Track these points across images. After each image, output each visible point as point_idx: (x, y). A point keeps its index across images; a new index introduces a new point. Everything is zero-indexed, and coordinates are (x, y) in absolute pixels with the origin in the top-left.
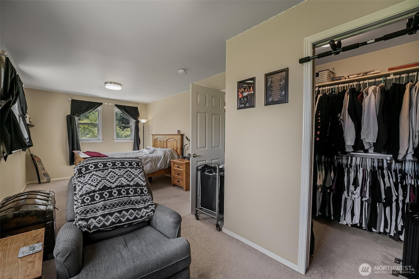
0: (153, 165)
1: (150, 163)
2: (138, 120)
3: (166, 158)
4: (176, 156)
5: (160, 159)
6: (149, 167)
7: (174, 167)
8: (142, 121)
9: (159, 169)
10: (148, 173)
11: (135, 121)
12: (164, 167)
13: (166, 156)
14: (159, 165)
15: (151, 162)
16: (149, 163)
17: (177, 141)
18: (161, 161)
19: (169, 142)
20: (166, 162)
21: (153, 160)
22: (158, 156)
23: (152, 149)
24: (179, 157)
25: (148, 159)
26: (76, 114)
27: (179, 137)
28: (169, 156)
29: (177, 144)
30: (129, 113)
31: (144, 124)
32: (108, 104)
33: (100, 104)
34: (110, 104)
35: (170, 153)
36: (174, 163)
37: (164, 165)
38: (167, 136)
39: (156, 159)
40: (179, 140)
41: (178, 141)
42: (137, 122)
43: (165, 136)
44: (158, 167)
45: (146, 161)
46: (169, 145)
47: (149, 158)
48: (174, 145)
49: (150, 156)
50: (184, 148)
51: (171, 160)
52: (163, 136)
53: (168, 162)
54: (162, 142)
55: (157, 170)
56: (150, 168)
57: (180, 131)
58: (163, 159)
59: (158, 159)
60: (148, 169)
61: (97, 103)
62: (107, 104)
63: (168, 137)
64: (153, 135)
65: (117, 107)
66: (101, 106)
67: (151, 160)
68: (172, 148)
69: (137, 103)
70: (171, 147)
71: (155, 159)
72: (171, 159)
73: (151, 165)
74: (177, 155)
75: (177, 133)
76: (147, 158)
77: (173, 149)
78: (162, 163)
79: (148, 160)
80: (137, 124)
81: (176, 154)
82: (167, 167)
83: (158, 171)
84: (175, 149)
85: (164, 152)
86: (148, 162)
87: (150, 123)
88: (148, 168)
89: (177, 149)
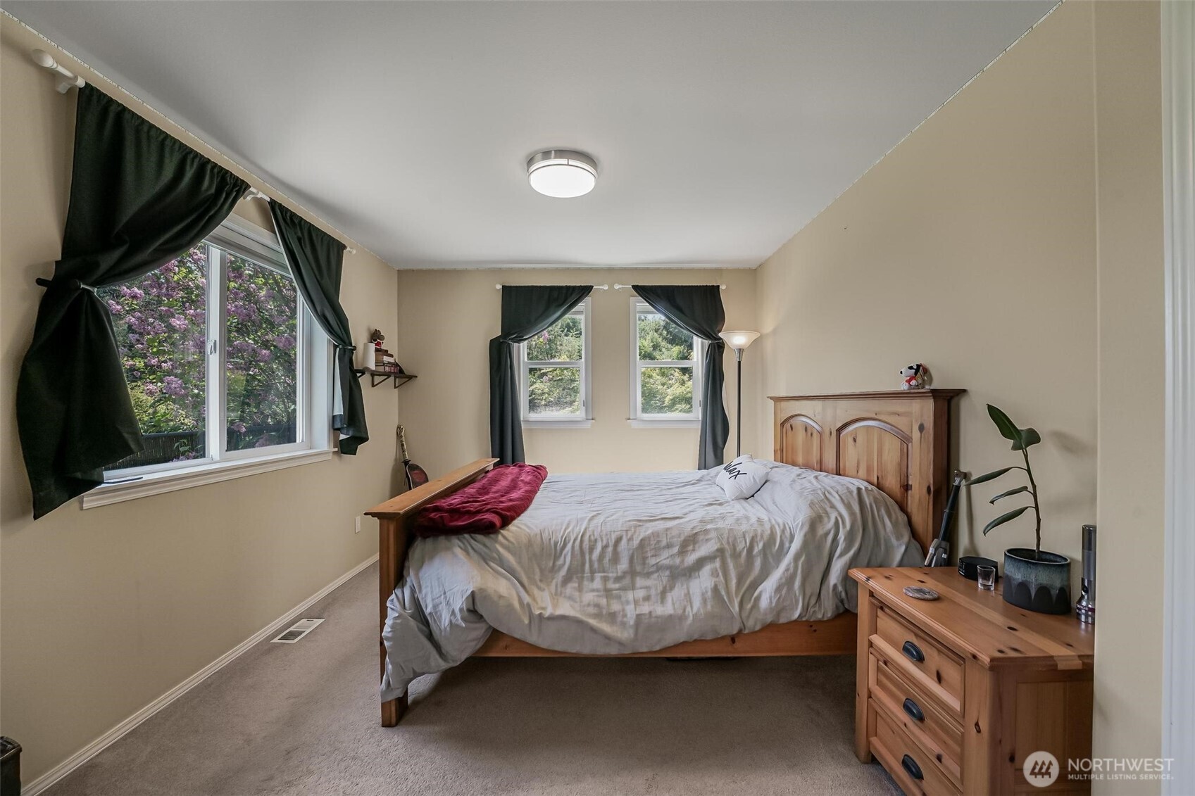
0: (728, 592)
1: (714, 573)
2: (721, 339)
3: (819, 547)
4: (899, 537)
5: (782, 552)
6: (704, 601)
7: (875, 630)
8: (735, 339)
9: (769, 619)
10: (696, 637)
11: (707, 342)
12: (806, 608)
13: (820, 532)
14: (767, 591)
15: (717, 563)
16: (707, 569)
17: (905, 440)
18: (787, 570)
19: (850, 440)
20: (817, 576)
21: (736, 556)
22: (772, 528)
23: (750, 475)
24: (925, 553)
25: (707, 540)
26: (513, 332)
27: (924, 410)
28: (842, 536)
29: (905, 455)
30: (687, 316)
31: (741, 351)
32: (611, 286)
33: (585, 291)
34: (617, 287)
35: (852, 514)
36: (880, 605)
37: (808, 593)
38: (843, 404)
39: (756, 550)
40: (921, 428)
41: (916, 435)
42: (716, 351)
43: (829, 403)
44: (764, 603)
45: (691, 558)
46: (851, 455)
47: (713, 535)
48: (886, 457)
49: (720, 524)
50: (958, 488)
51: (858, 574)
52: (818, 404)
53: (834, 577)
54: (816, 437)
55: (753, 624)
56: (709, 607)
57: (926, 371)
58: (797, 558)
59: (771, 549)
60: (695, 609)
61: (574, 288)
62: (606, 288)
63: (845, 411)
64: (777, 400)
65: (642, 297)
66: (588, 300)
67: (721, 551)
68: (869, 470)
69: (719, 271)
70: (862, 472)
71: (750, 549)
72: (853, 563)
73: (715, 589)
74: (906, 536)
75: (904, 387)
76: (701, 537)
77: (879, 486)
78: (788, 581)
79: (704, 550)
80: (717, 360)
81: (895, 524)
82: (827, 610)
83: (762, 630)
84: (892, 482)
85: (812, 505)
86: (700, 563)
87: (768, 345)
88: (697, 603)
89: (906, 487)
